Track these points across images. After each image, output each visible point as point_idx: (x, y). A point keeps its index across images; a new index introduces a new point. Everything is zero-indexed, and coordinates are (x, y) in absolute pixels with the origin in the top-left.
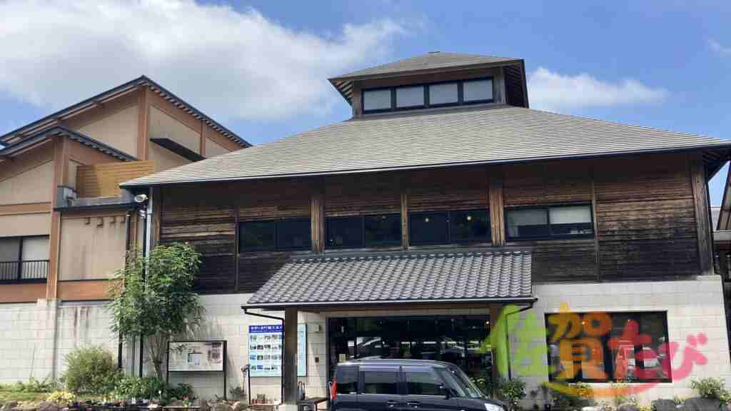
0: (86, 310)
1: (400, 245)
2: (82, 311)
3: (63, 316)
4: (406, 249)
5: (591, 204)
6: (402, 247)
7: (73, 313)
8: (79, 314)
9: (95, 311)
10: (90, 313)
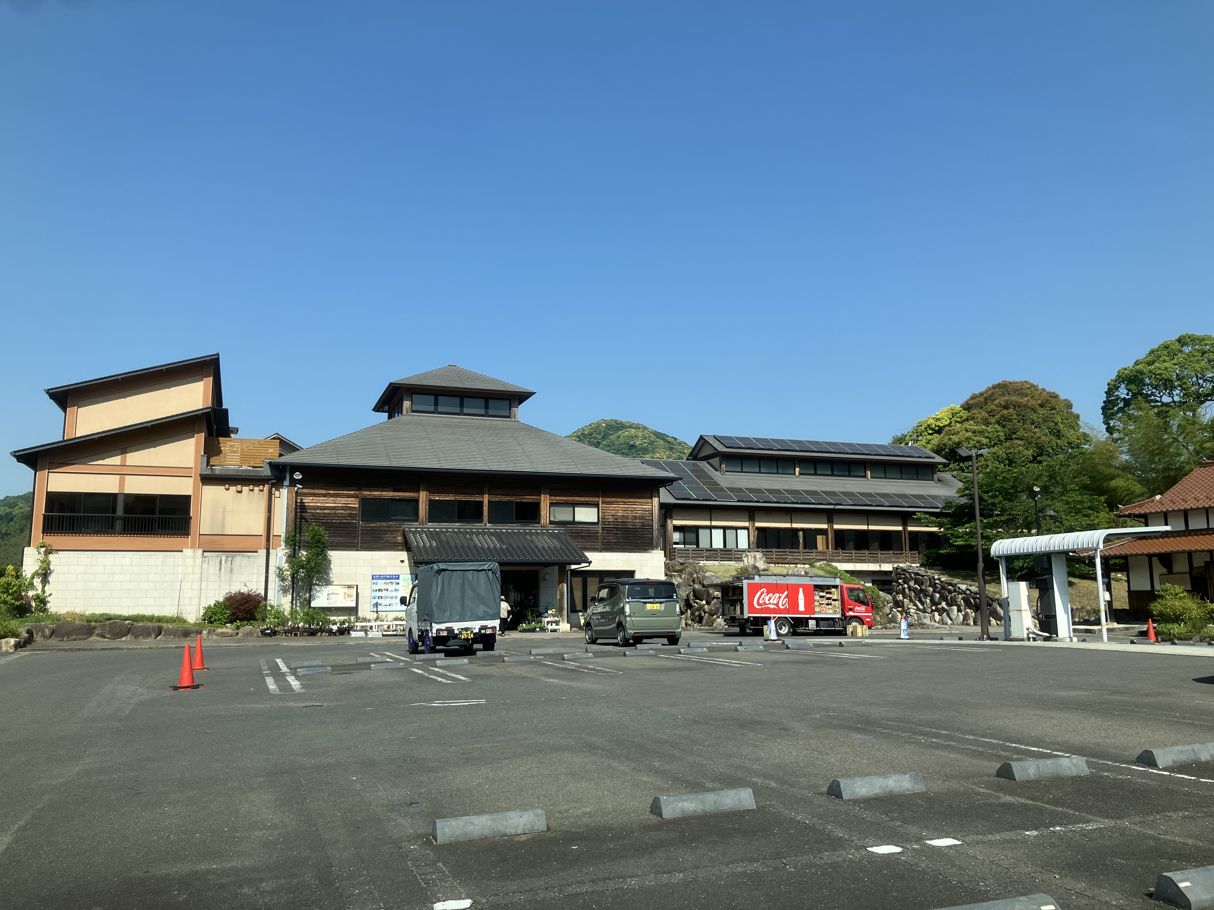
0: (230, 559)
1: (482, 522)
2: (226, 560)
3: (208, 562)
4: (485, 525)
5: (598, 504)
6: (483, 525)
7: (218, 561)
8: (223, 562)
9: (239, 559)
10: (233, 561)
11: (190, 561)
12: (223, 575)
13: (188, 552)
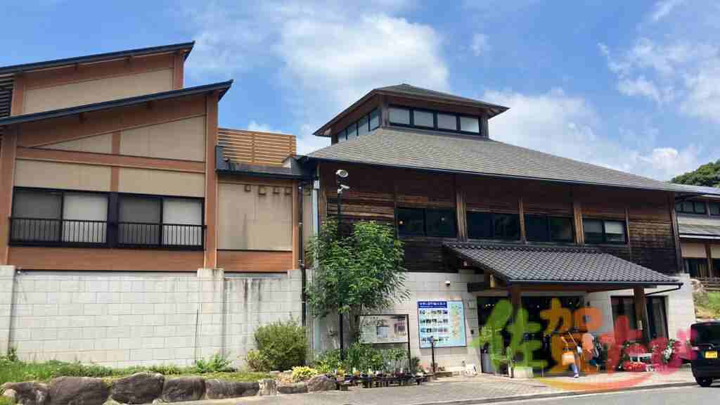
0: (257, 282)
1: (521, 239)
2: (252, 284)
3: (231, 288)
4: (524, 243)
5: (625, 221)
6: (522, 242)
7: (242, 286)
8: (249, 286)
9: (268, 283)
10: (262, 286)
11: (208, 286)
12: (249, 304)
13: (204, 273)
